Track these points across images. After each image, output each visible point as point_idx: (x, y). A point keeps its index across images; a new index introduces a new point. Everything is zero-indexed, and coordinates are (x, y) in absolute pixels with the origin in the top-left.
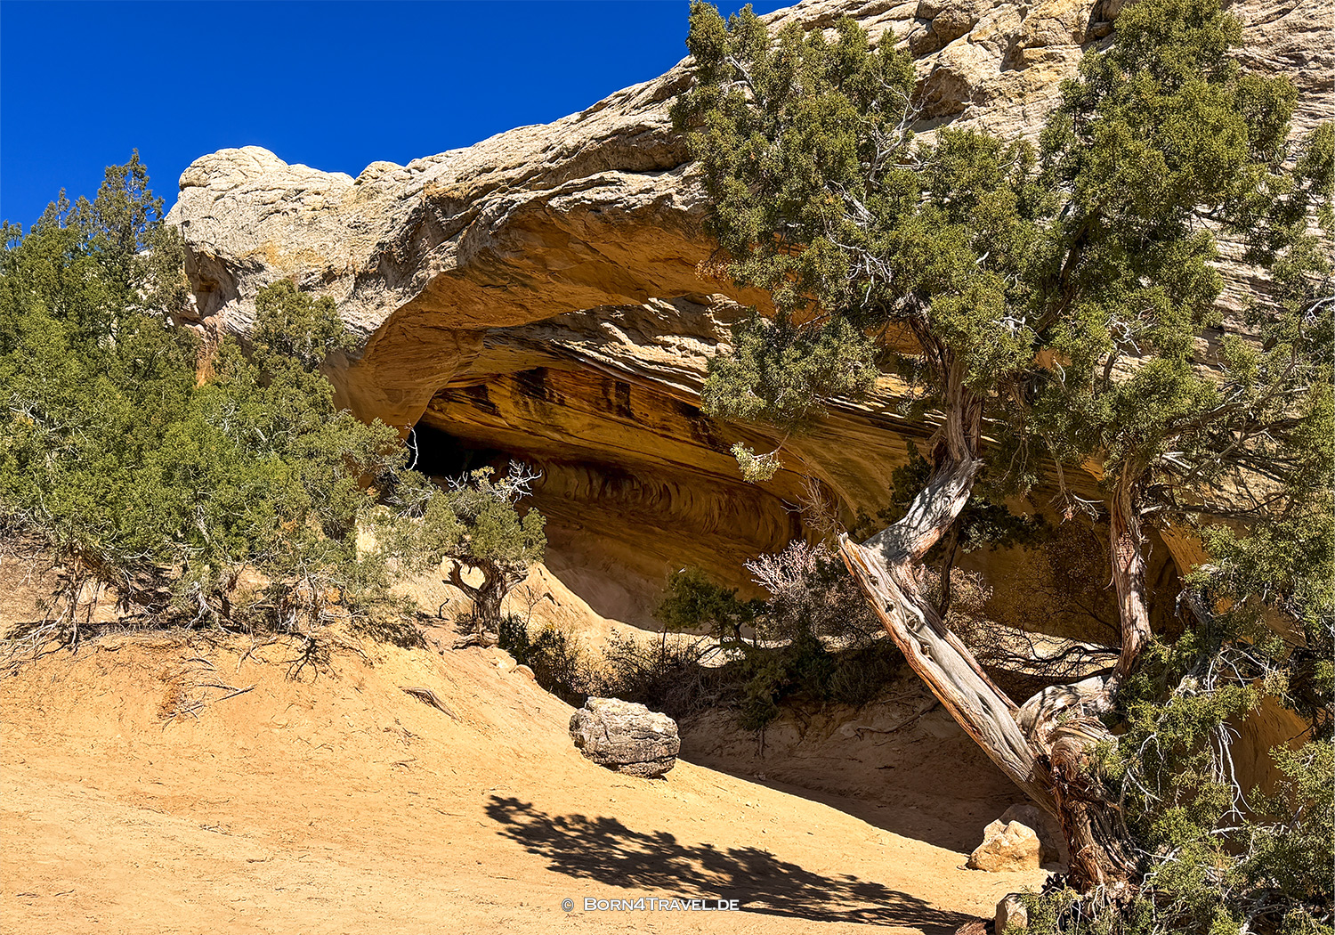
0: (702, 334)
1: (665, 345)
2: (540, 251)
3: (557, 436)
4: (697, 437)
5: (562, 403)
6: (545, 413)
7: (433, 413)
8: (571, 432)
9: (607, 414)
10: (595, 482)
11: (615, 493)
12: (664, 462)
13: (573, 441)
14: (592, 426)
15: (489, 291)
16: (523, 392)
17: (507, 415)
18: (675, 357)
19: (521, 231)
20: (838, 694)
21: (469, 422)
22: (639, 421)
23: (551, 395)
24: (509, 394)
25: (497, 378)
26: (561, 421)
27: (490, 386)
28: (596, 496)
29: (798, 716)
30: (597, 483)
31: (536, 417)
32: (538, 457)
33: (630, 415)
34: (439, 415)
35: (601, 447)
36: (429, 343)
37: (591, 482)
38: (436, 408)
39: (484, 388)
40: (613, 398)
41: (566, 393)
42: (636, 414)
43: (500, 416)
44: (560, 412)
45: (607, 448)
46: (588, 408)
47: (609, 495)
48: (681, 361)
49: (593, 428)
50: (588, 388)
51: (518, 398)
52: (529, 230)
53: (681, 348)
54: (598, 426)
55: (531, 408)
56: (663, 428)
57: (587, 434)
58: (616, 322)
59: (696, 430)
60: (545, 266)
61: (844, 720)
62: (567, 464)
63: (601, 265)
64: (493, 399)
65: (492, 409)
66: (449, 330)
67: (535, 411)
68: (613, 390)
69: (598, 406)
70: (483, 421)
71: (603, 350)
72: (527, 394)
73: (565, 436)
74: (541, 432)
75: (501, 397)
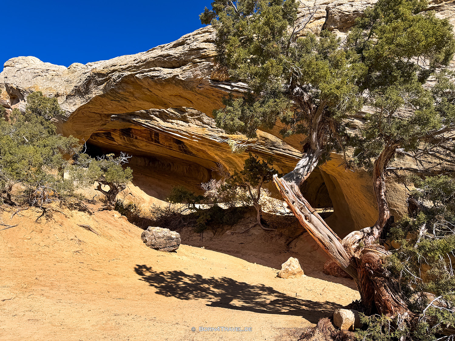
0: (184, 120)
1: (172, 123)
2: (132, 90)
3: (134, 148)
4: (180, 150)
5: (136, 138)
6: (131, 141)
7: (92, 140)
8: (139, 147)
9: (151, 142)
10: (146, 162)
11: (153, 165)
12: (169, 157)
13: (140, 150)
14: (146, 146)
15: (113, 102)
17: (118, 141)
18: (175, 126)
19: (125, 84)
20: (226, 222)
21: (105, 143)
22: (162, 144)
23: (133, 136)
24: (118, 135)
25: (114, 130)
26: (136, 144)
27: (112, 133)
28: (147, 165)
29: (213, 229)
30: (147, 162)
31: (127, 142)
33: (159, 143)
34: (94, 140)
35: (149, 151)
36: (92, 117)
37: (145, 161)
38: (93, 138)
39: (110, 133)
40: (153, 138)
41: (138, 136)
42: (161, 142)
43: (115, 141)
44: (136, 141)
45: (151, 152)
46: (145, 140)
47: (151, 165)
48: (177, 128)
50: (145, 135)
51: (122, 136)
52: (129, 84)
53: (177, 124)
54: (148, 145)
55: (126, 140)
56: (169, 147)
57: (144, 148)
58: (156, 115)
59: (180, 148)
60: (133, 95)
61: (227, 230)
62: (137, 156)
63: (153, 96)
64: (113, 136)
65: (113, 139)
66: (99, 114)
67: (127, 140)
68: (153, 135)
69: (148, 139)
70: (110, 142)
71: (151, 123)
72: (124, 135)
73: (137, 148)
74: (129, 147)
75: (116, 136)
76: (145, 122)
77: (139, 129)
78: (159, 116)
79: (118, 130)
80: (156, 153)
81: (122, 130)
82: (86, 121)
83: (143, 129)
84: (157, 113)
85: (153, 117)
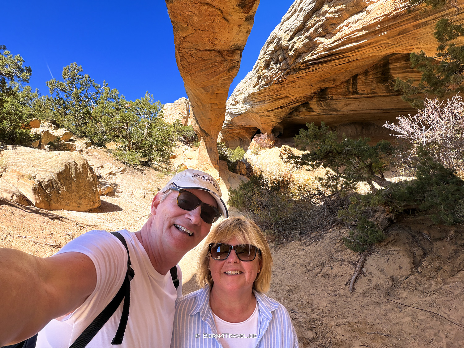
3: (335, 113)
5: (332, 99)
6: (328, 105)
8: (339, 109)
9: (348, 97)
10: (358, 130)
11: (367, 132)
13: (341, 113)
14: (346, 105)
16: (320, 100)
17: (316, 110)
21: (306, 117)
22: (362, 94)
23: (329, 98)
24: (315, 103)
25: (311, 98)
26: (334, 106)
27: (309, 102)
28: (359, 134)
31: (325, 108)
32: (336, 125)
33: (357, 93)
35: (352, 112)
36: (208, 59)
37: (356, 129)
39: (308, 104)
40: (351, 90)
41: (333, 95)
42: (360, 92)
43: (314, 111)
44: (333, 103)
45: (355, 112)
46: (341, 97)
47: (364, 133)
49: (347, 106)
50: (341, 90)
51: (318, 103)
53: (347, 25)
54: (349, 104)
56: (372, 93)
57: (345, 109)
59: (388, 88)
62: (346, 125)
64: (311, 106)
65: (311, 110)
66: (214, 50)
67: (324, 105)
68: (351, 87)
69: (345, 95)
70: (310, 115)
71: (316, 52)
72: (321, 100)
73: (337, 112)
74: (329, 113)
75: (314, 105)
76: (310, 56)
77: (334, 86)
78: (324, 34)
79: (315, 96)
80: (361, 112)
81: (318, 95)
82: (204, 68)
83: (338, 83)
84: (320, 30)
85: (316, 41)
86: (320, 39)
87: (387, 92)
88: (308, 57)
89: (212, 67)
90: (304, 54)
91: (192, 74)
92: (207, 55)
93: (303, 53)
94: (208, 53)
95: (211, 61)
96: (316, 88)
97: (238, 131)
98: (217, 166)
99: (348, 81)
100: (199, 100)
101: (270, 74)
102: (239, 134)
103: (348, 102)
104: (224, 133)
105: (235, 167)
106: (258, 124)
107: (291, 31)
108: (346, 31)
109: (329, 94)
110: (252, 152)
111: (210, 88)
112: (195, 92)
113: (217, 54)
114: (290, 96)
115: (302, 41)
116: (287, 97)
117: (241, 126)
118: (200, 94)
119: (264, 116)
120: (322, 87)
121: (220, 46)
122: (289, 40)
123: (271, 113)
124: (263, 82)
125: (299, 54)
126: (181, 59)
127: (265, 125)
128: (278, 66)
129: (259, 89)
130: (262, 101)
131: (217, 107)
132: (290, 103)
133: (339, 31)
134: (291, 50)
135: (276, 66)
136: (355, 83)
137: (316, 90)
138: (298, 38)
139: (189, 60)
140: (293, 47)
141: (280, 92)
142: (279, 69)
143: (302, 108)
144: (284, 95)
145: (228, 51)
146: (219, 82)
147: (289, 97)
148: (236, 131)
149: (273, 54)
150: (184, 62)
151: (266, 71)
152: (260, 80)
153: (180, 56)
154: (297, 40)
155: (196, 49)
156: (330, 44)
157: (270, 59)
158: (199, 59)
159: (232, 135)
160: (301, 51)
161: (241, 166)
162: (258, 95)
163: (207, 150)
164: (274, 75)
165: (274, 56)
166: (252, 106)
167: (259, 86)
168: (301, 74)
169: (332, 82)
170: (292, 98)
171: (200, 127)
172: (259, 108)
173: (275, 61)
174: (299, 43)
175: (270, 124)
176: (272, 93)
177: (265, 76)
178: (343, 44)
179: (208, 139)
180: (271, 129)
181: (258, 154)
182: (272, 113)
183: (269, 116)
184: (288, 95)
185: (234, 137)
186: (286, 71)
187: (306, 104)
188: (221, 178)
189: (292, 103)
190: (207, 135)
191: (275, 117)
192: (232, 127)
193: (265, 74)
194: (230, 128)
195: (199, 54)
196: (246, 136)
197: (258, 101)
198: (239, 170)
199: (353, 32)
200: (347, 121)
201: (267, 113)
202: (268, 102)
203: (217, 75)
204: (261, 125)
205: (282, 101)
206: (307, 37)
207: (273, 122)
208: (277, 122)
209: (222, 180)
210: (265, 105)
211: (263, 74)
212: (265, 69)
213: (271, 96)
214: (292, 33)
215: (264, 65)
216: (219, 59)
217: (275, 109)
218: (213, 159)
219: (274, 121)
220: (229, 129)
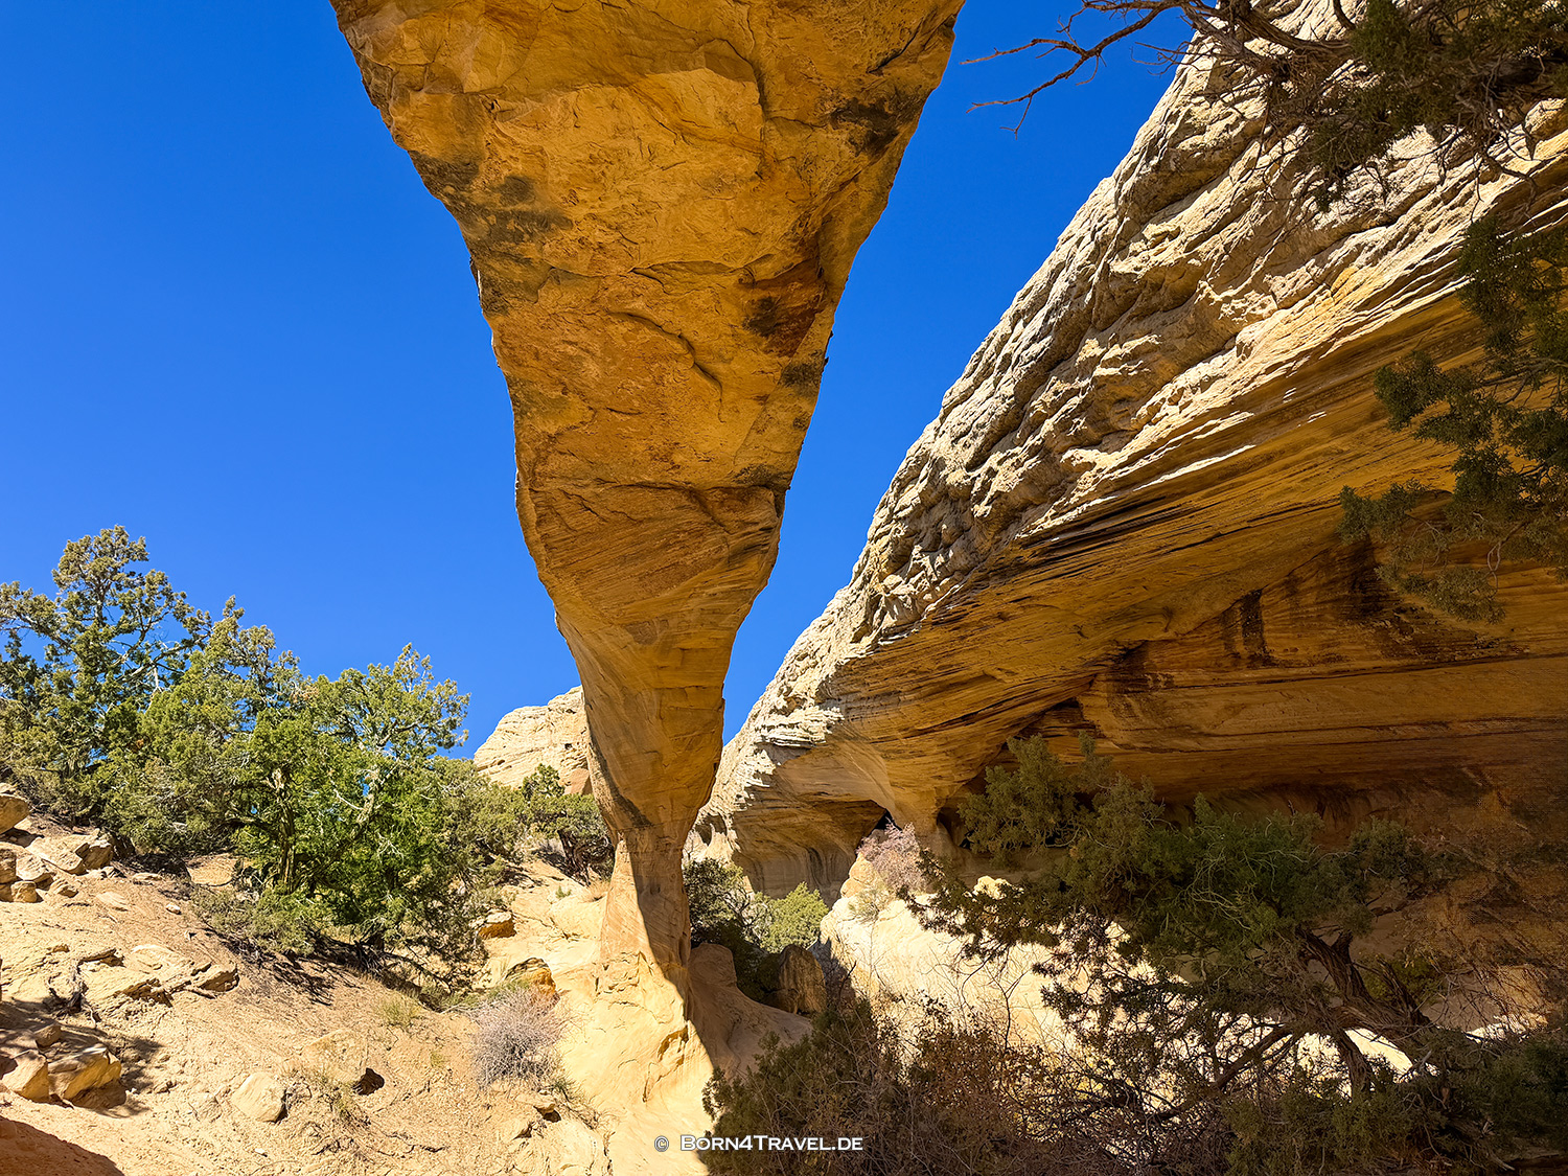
0: (1209, 345)
1: (1152, 415)
3: (1190, 744)
4: (1396, 651)
5: (1170, 685)
6: (1159, 711)
8: (1205, 729)
9: (1233, 675)
13: (1218, 743)
14: (1234, 710)
16: (1121, 692)
17: (1113, 732)
18: (1170, 419)
22: (1287, 665)
23: (1156, 681)
24: (1105, 703)
25: (1088, 683)
26: (1185, 716)
27: (1082, 700)
31: (1148, 722)
33: (1268, 662)
35: (1262, 741)
39: (1075, 705)
40: (1240, 648)
41: (1172, 668)
42: (1278, 655)
43: (1104, 737)
44: (1177, 703)
45: (1275, 740)
46: (1205, 677)
49: (1236, 713)
50: (1203, 651)
51: (1117, 701)
53: (1177, 397)
54: (1244, 706)
55: (1137, 710)
56: (1329, 660)
57: (1230, 725)
58: (1078, 441)
59: (1388, 638)
62: (1246, 794)
64: (1090, 716)
65: (1093, 731)
66: (674, 487)
67: (1143, 712)
68: (1239, 638)
69: (1219, 669)
71: (1073, 500)
72: (1127, 692)
73: (1201, 739)
74: (1167, 744)
75: (1099, 708)
76: (1053, 517)
77: (1170, 635)
78: (1095, 436)
79: (1103, 677)
80: (1300, 737)
81: (1113, 670)
82: (632, 550)
83: (1185, 624)
84: (1081, 423)
85: (1069, 460)
86: (1082, 452)
87: (1389, 656)
88: (1046, 521)
89: (666, 546)
90: (1030, 512)
91: (584, 574)
92: (644, 501)
93: (1024, 509)
94: (650, 495)
95: (661, 526)
96: (1097, 646)
97: (801, 818)
98: (678, 969)
99: (1224, 617)
100: (614, 675)
101: (912, 588)
102: (805, 830)
103: (1237, 700)
104: (747, 828)
105: (775, 978)
106: (878, 790)
107: (975, 436)
108: (1174, 417)
109: (1155, 668)
110: (852, 908)
111: (658, 627)
112: (596, 645)
113: (684, 501)
114: (999, 675)
115: (1019, 464)
116: (985, 677)
117: (814, 798)
118: (614, 649)
119: (898, 752)
120: (1123, 639)
121: (694, 472)
122: (971, 467)
123: (929, 743)
124: (889, 621)
125: (1010, 512)
126: (540, 516)
127: (907, 790)
128: (940, 559)
129: (875, 646)
130: (889, 694)
131: (683, 704)
132: (1000, 704)
133: (1149, 422)
134: (979, 500)
135: (932, 562)
136: (1253, 624)
137: (1101, 651)
138: (1002, 456)
139: (572, 522)
140: (986, 486)
141: (959, 658)
142: (945, 571)
143: (1055, 723)
144: (976, 670)
145: (727, 490)
146: (693, 604)
147: (993, 678)
148: (793, 820)
149: (919, 517)
150: (553, 528)
151: (898, 578)
152: (878, 612)
153: (537, 506)
154: (1000, 463)
155: (601, 482)
156: (1121, 466)
157: (908, 535)
158: (613, 517)
159: (778, 839)
160: (1016, 501)
161: (802, 975)
162: (874, 671)
163: (639, 891)
164: (928, 592)
165: (923, 525)
166: (851, 714)
167: (874, 634)
168: (1028, 585)
169: (1160, 619)
170: (1009, 681)
171: (614, 789)
172: (878, 723)
173: (927, 541)
174: (1006, 474)
175: (929, 786)
176: (926, 663)
177: (895, 597)
178: (1168, 464)
179: (646, 841)
180: (934, 809)
181: (880, 916)
182: (933, 742)
183: (921, 754)
184: (990, 671)
185: (788, 845)
186: (971, 578)
187: (1067, 707)
188: (692, 1031)
189: (1012, 703)
190: (642, 822)
191: (943, 757)
192: (779, 804)
193: (895, 592)
194: (770, 804)
195: (614, 499)
196: (837, 841)
197: (875, 692)
198: (793, 992)
199: (1199, 420)
200: (1253, 775)
201: (912, 741)
202: (911, 696)
203: (684, 578)
204: (890, 790)
205: (969, 693)
206: (1033, 451)
207: (940, 777)
208: (957, 778)
209: (698, 1041)
210: (902, 708)
211: (887, 590)
212: (894, 572)
213: (921, 673)
214: (979, 441)
215: (889, 557)
216: (693, 517)
217: (943, 726)
218: (664, 932)
219: (943, 773)
220: (766, 811)
